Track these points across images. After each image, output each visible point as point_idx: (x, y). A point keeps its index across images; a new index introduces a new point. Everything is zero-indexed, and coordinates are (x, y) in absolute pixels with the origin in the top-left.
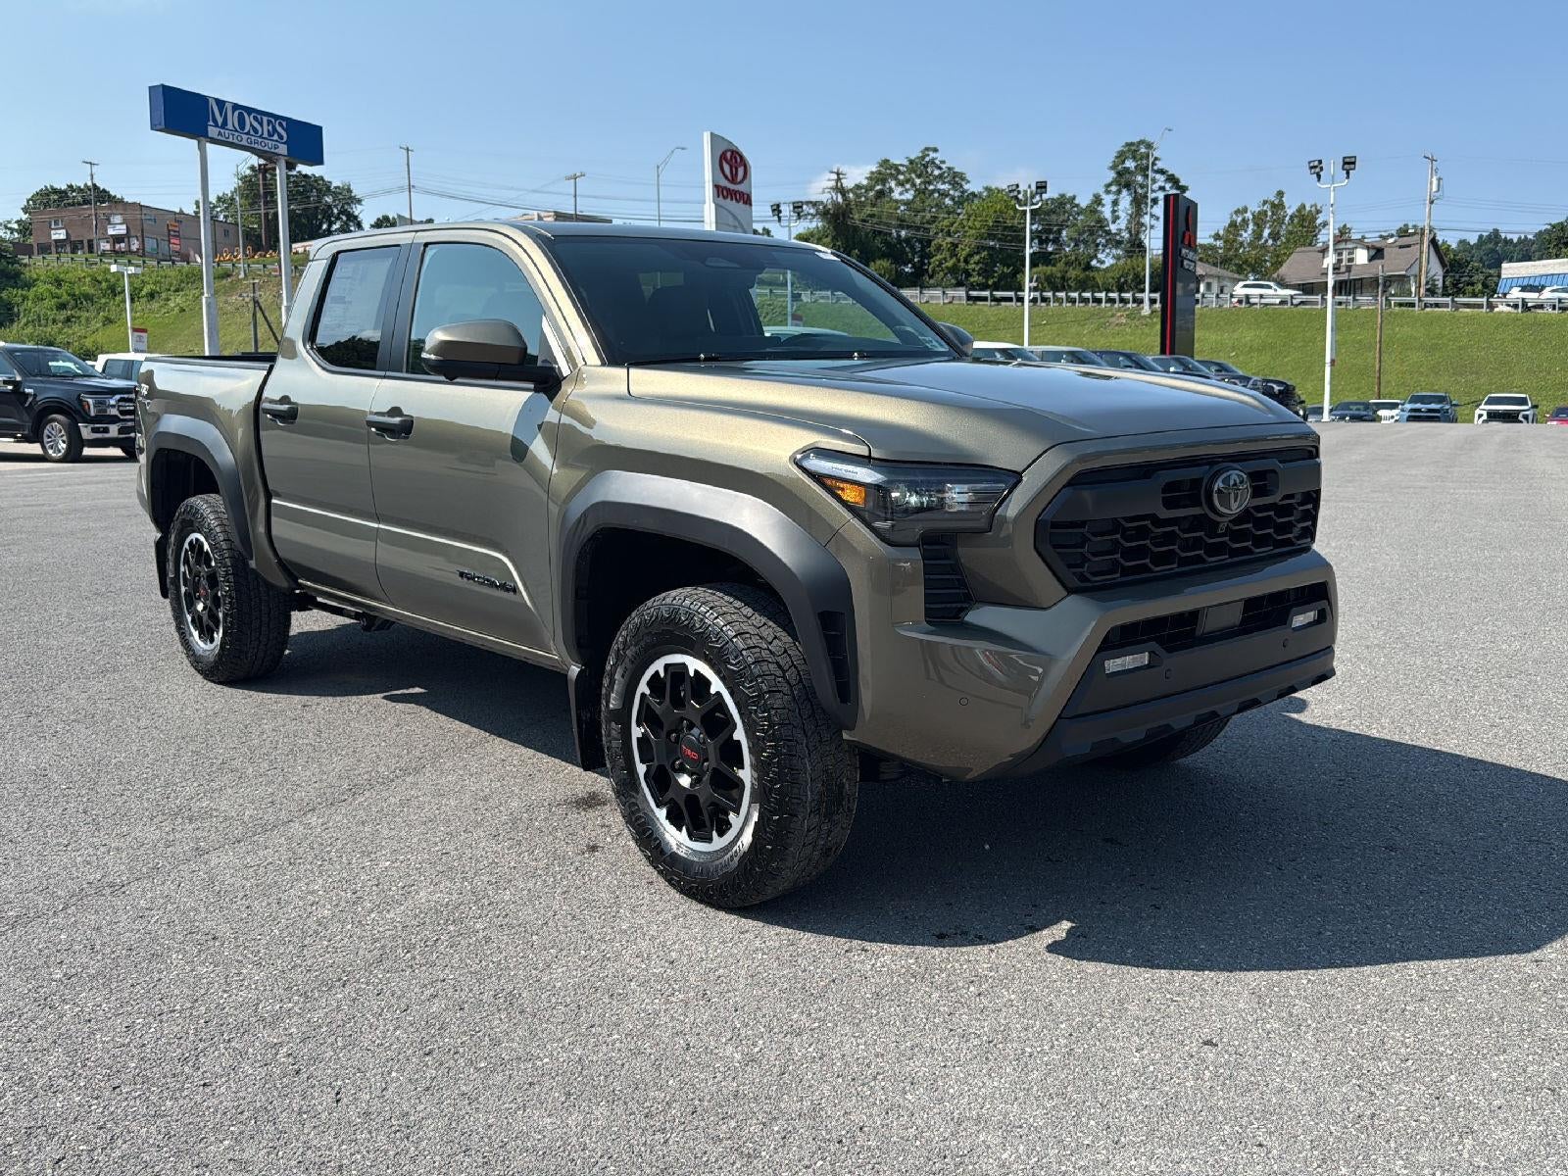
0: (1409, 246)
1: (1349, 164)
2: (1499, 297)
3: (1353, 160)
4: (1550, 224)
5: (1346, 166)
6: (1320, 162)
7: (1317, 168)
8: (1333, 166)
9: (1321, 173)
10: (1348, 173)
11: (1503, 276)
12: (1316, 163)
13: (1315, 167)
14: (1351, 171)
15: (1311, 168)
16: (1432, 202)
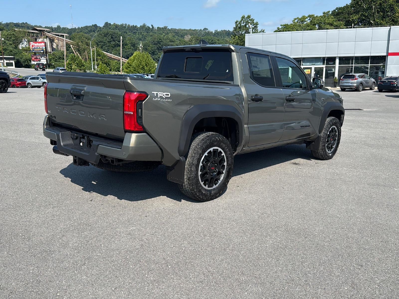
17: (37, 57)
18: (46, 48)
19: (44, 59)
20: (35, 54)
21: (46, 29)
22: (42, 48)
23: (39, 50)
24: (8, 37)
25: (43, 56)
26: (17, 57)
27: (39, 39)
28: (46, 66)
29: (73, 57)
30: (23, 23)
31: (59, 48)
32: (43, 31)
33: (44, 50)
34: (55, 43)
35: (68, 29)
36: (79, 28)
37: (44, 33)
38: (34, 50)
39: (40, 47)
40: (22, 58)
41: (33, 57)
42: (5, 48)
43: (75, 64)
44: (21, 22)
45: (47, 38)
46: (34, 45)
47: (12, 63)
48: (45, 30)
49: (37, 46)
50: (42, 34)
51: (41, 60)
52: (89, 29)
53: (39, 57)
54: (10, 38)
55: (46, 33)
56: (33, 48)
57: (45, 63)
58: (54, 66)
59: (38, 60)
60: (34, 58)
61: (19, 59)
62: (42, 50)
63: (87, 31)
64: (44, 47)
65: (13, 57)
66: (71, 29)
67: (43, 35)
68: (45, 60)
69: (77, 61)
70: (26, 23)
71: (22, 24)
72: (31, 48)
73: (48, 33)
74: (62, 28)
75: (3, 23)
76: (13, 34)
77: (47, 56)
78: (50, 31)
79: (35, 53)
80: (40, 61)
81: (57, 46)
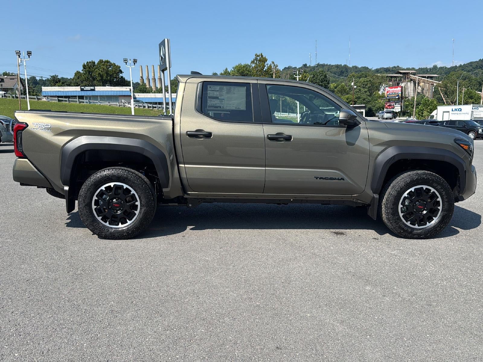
0: (13, 79)
1: (29, 53)
2: (42, 97)
3: (31, 52)
4: (51, 76)
5: (29, 54)
6: (20, 51)
7: (19, 54)
8: (24, 54)
9: (20, 55)
10: (29, 56)
11: (43, 91)
12: (18, 52)
13: (18, 53)
14: (30, 56)
15: (16, 53)
16: (19, 66)
17: (391, 104)
18: (402, 93)
19: (399, 105)
20: (389, 101)
21: (411, 72)
22: (397, 93)
23: (393, 95)
24: (364, 85)
25: (397, 103)
26: (369, 106)
27: (402, 83)
28: (400, 114)
29: (427, 102)
30: (395, 67)
31: (425, 92)
32: (408, 73)
33: (400, 95)
34: (420, 86)
35: (446, 68)
36: (461, 66)
37: (408, 76)
38: (389, 96)
39: (395, 92)
40: (375, 106)
41: (386, 105)
42: (359, 97)
43: (428, 110)
44: (391, 66)
45: (411, 81)
46: (390, 91)
47: (363, 112)
48: (409, 73)
49: (392, 92)
50: (406, 77)
51: (394, 107)
52: (474, 66)
53: (393, 104)
54: (366, 85)
55: (410, 75)
56: (388, 94)
57: (400, 110)
58: (410, 114)
59: (392, 108)
60: (388, 105)
61: (372, 107)
62: (397, 96)
63: (471, 68)
64: (400, 93)
65: (364, 105)
66: (450, 68)
67: (408, 78)
68: (400, 107)
69: (430, 107)
70: (397, 66)
71: (393, 68)
72: (385, 94)
73: (414, 75)
74: (439, 68)
75: (373, 69)
76: (370, 81)
77: (402, 102)
78: (416, 73)
79: (389, 99)
80: (393, 109)
81: (423, 89)
